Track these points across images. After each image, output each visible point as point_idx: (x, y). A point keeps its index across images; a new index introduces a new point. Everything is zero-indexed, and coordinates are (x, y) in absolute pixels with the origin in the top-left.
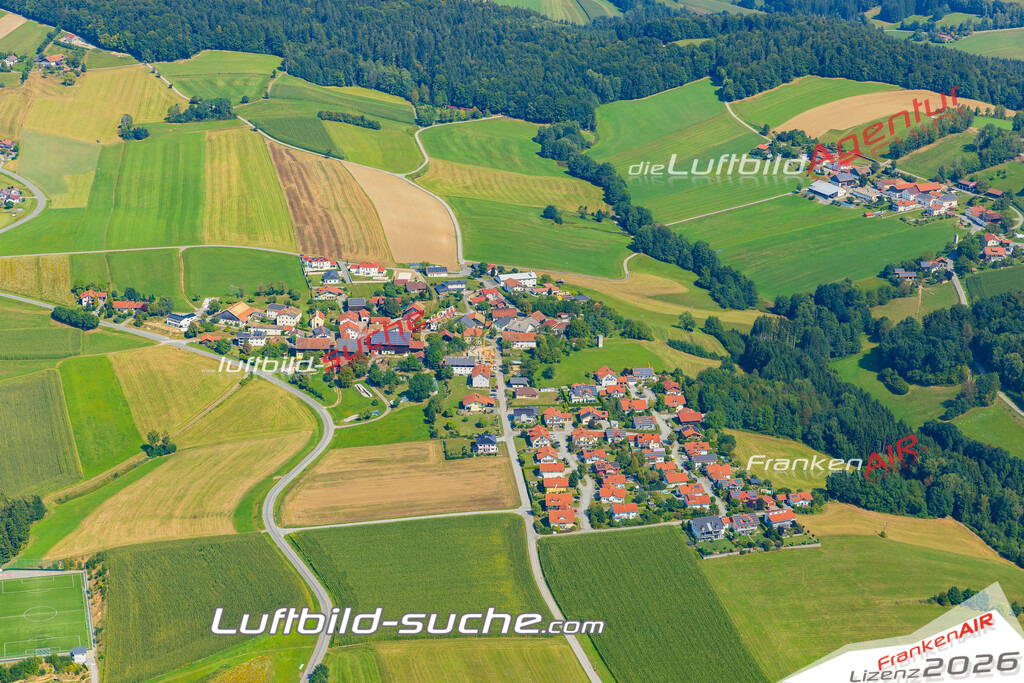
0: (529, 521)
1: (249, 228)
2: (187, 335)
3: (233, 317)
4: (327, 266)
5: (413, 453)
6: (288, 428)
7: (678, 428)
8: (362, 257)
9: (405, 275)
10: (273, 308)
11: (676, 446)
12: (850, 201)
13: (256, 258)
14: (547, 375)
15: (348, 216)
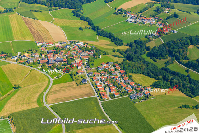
0: (98, 98)
1: (23, 36)
2: (16, 61)
3: (25, 56)
4: (42, 44)
5: (70, 84)
6: (43, 81)
7: (121, 74)
8: (48, 41)
9: (58, 45)
10: (33, 54)
11: (121, 78)
12: (135, 22)
13: (27, 43)
14: (92, 65)
15: (42, 32)
